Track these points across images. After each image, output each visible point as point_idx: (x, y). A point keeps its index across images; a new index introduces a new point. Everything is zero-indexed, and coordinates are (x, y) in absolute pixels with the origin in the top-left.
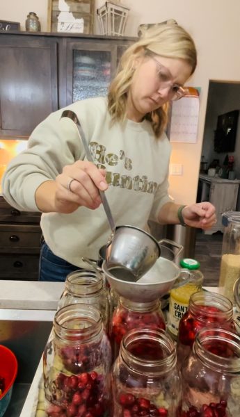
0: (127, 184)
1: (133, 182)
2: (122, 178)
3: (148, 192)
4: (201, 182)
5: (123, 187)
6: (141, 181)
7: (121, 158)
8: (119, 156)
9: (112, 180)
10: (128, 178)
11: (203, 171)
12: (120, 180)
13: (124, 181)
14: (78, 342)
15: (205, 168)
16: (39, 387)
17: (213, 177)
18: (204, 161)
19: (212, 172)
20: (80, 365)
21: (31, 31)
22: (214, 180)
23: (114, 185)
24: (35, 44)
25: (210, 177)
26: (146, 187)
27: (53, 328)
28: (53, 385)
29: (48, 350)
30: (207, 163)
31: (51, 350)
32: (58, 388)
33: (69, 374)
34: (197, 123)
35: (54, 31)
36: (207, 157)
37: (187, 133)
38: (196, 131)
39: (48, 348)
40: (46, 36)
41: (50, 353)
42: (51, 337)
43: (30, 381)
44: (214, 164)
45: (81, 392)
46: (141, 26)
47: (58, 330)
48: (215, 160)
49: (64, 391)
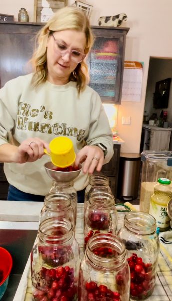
0: (47, 130)
1: (53, 128)
2: (41, 125)
3: (68, 135)
4: (144, 130)
5: (43, 132)
6: (60, 127)
7: (41, 111)
8: (40, 110)
9: (33, 127)
10: (47, 126)
11: (146, 122)
12: (40, 127)
13: (43, 128)
14: (56, 245)
15: (147, 120)
16: (28, 278)
17: (153, 126)
18: (146, 115)
19: (152, 122)
20: (57, 261)
21: (22, 21)
22: (154, 128)
23: (35, 131)
24: (24, 31)
25: (151, 126)
26: (65, 131)
27: (38, 234)
28: (38, 276)
29: (35, 251)
30: (148, 116)
31: (37, 251)
32: (42, 278)
33: (49, 268)
34: (141, 87)
35: (39, 21)
36: (148, 112)
37: (134, 95)
38: (140, 93)
39: (34, 249)
40: (33, 25)
41: (36, 253)
42: (37, 242)
43: (22, 273)
44: (154, 117)
45: (58, 281)
46: (101, 17)
47: (41, 236)
48: (154, 114)
49: (46, 280)
